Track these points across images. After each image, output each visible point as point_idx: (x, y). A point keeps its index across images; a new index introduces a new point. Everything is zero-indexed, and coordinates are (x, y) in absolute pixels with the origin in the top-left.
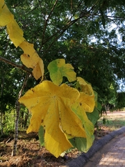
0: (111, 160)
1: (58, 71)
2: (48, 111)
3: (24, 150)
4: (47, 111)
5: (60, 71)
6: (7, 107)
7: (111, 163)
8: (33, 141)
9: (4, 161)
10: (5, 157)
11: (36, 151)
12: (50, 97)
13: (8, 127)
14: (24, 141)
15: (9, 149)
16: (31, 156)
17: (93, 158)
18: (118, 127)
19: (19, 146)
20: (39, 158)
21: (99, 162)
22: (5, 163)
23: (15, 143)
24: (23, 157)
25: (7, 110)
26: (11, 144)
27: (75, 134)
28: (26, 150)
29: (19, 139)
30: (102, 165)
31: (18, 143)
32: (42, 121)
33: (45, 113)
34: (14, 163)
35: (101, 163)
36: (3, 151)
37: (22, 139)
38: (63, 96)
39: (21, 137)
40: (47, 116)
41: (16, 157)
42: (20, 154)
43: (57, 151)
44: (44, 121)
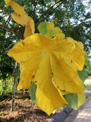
0: (86, 114)
1: (48, 33)
2: (40, 66)
3: (20, 107)
4: (38, 67)
5: (50, 32)
6: (7, 75)
7: (86, 117)
8: (26, 100)
9: (5, 115)
10: (6, 112)
11: (29, 107)
12: (41, 53)
13: (8, 90)
14: (20, 100)
15: (8, 106)
16: (25, 111)
17: (72, 113)
18: (90, 90)
19: (17, 104)
20: (31, 112)
21: (76, 116)
22: (5, 117)
23: (13, 102)
24: (19, 112)
25: (7, 77)
26: (11, 102)
27: (69, 90)
28: (22, 107)
29: (16, 98)
30: (79, 118)
31: (15, 102)
32: (33, 77)
33: (36, 68)
34: (12, 116)
35: (78, 117)
36: (4, 108)
37: (19, 98)
38: (55, 50)
39: (17, 97)
40: (38, 71)
41: (14, 112)
42: (17, 110)
43: (49, 109)
44: (35, 77)
